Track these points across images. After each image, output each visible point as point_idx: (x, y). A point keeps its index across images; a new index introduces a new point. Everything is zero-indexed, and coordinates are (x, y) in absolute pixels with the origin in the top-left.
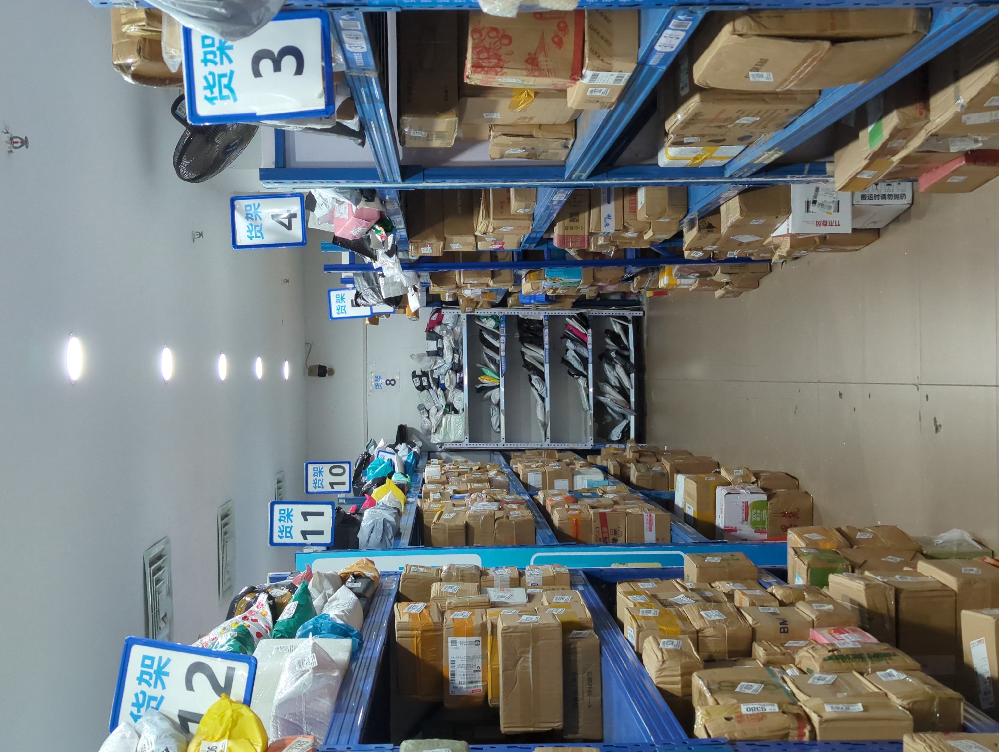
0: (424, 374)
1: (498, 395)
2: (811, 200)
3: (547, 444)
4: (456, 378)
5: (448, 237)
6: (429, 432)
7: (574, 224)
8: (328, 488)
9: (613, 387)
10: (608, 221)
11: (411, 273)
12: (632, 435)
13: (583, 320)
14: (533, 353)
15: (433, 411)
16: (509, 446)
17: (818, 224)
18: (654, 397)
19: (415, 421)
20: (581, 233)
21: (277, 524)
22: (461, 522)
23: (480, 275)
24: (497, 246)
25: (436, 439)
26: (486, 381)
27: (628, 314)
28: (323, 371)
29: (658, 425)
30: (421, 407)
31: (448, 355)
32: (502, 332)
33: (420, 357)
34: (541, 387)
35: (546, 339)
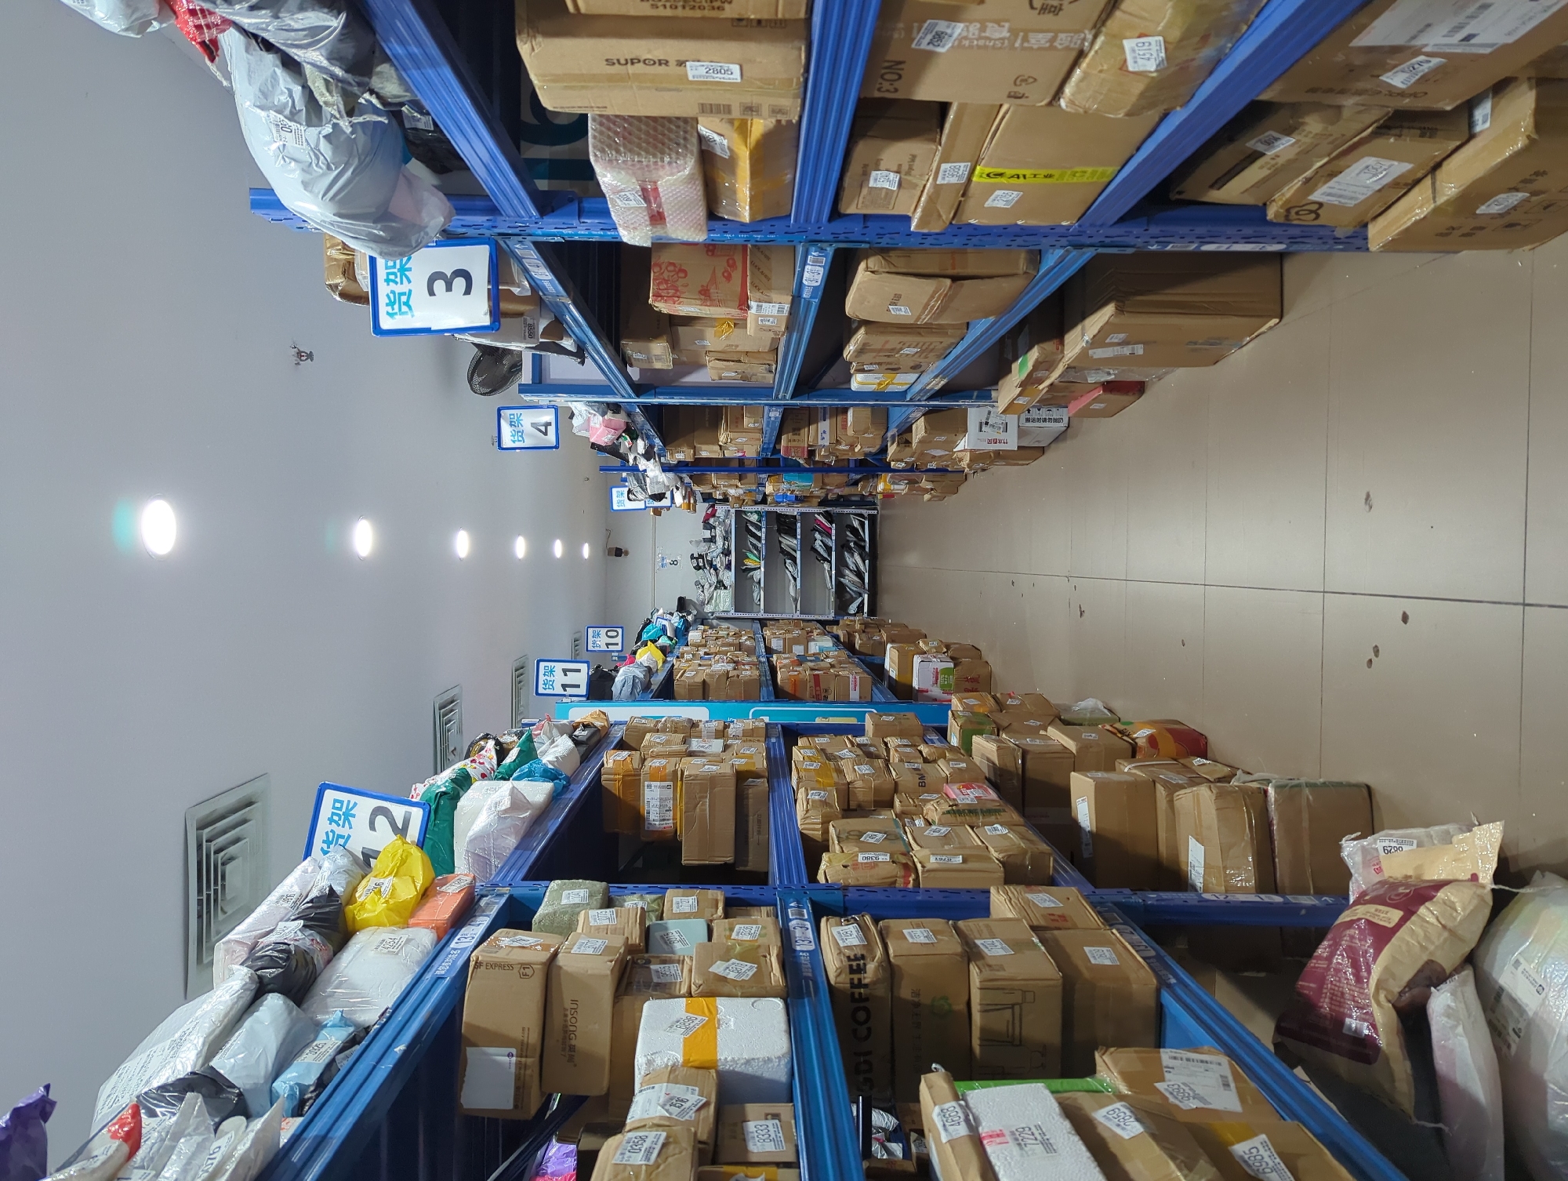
0: (701, 556)
1: (759, 575)
2: (984, 421)
3: (797, 615)
4: (725, 560)
5: (698, 446)
6: (703, 604)
7: (796, 437)
8: (604, 648)
9: (851, 570)
10: (824, 435)
11: (671, 475)
12: (866, 610)
13: (828, 516)
14: (788, 542)
15: (707, 586)
16: (766, 616)
17: (990, 442)
18: (884, 579)
19: (692, 594)
20: (802, 445)
21: (542, 678)
22: (699, 679)
23: (729, 478)
24: (740, 454)
25: (708, 609)
26: (749, 564)
27: (865, 512)
28: (619, 552)
29: (887, 602)
30: (697, 583)
31: (720, 541)
32: (763, 524)
33: (698, 543)
34: (792, 570)
35: (799, 531)
